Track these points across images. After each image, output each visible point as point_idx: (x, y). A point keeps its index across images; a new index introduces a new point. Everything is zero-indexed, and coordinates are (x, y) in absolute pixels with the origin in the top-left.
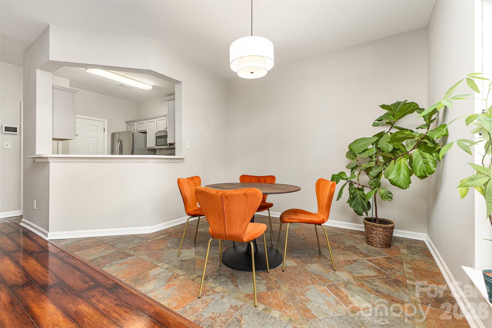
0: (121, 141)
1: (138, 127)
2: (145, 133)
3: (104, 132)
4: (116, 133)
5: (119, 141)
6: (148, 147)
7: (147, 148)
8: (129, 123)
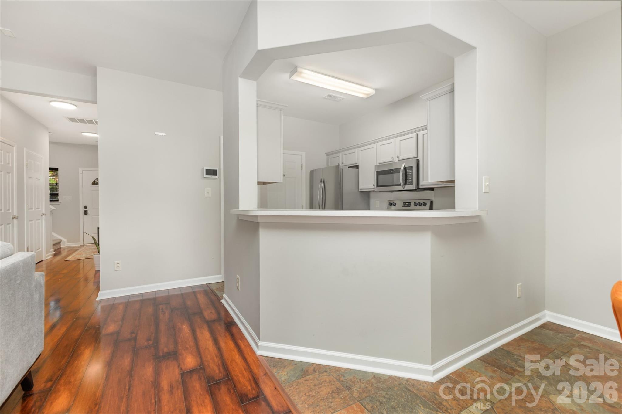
0: (324, 182)
1: (345, 160)
2: (357, 167)
3: (302, 169)
4: (316, 170)
5: (321, 182)
6: (361, 189)
7: (360, 191)
8: (330, 155)
